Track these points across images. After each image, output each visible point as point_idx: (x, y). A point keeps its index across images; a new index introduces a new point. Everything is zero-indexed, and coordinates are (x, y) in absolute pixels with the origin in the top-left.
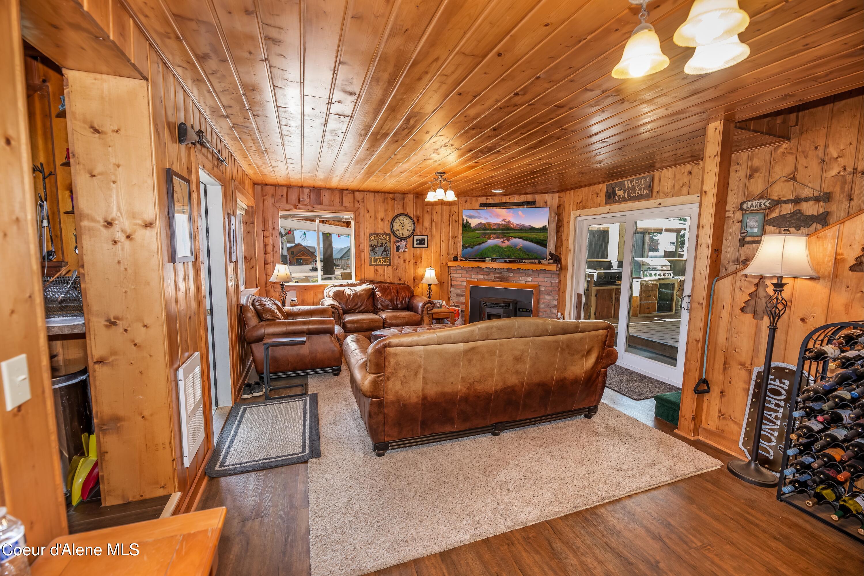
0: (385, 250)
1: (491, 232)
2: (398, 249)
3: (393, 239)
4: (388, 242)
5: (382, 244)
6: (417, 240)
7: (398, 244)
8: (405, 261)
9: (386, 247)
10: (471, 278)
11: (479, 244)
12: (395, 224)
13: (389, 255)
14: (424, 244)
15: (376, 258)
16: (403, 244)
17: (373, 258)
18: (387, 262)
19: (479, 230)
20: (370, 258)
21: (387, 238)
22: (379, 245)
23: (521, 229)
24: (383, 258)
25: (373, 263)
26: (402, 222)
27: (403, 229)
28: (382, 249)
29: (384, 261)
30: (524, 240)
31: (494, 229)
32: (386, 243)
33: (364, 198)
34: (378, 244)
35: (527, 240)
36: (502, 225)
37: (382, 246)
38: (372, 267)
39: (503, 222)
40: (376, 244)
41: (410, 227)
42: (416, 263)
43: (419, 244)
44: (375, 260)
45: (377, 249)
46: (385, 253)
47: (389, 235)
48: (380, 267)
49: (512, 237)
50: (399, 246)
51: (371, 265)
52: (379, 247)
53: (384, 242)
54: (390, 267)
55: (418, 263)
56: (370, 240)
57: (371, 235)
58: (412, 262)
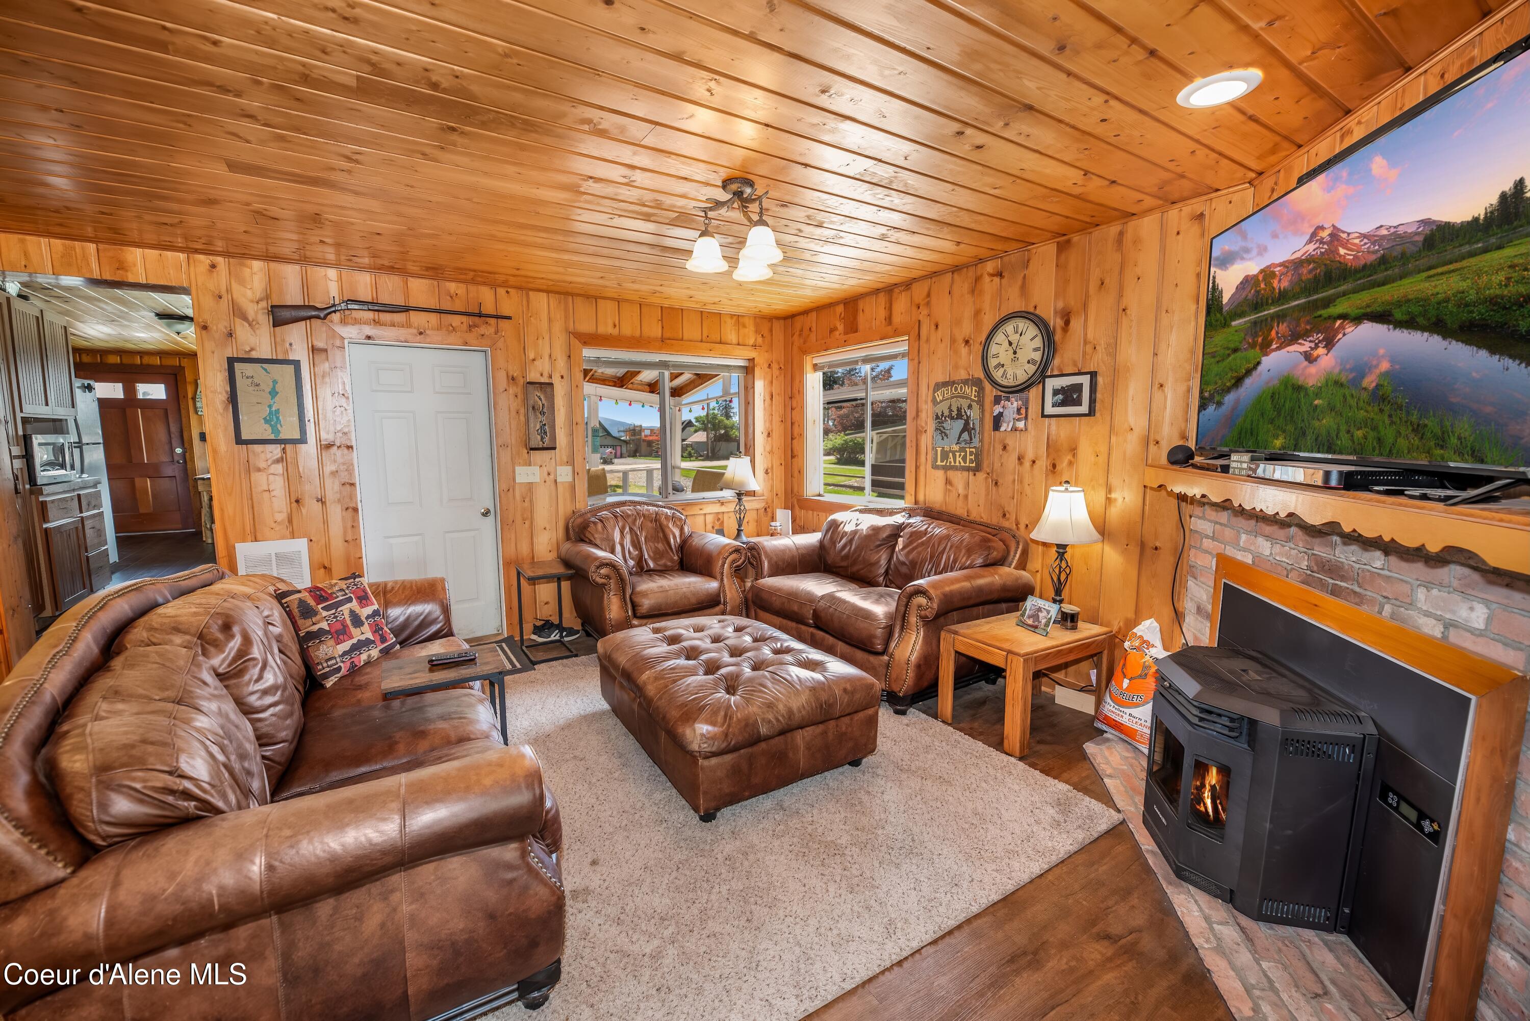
0: (966, 428)
1: (1272, 310)
2: (997, 421)
3: (990, 392)
4: (974, 404)
5: (959, 410)
6: (1056, 392)
7: (997, 409)
8: (1020, 459)
9: (969, 417)
10: (1236, 544)
11: (1238, 381)
12: (993, 349)
13: (976, 442)
14: (1078, 403)
15: (947, 448)
16: (1014, 404)
17: (939, 450)
18: (971, 461)
19: (1241, 315)
20: (934, 449)
21: (971, 391)
22: (954, 414)
23: (1383, 261)
24: (962, 450)
25: (939, 463)
26: (1014, 338)
27: (1015, 359)
28: (960, 424)
29: (964, 459)
30: (1399, 324)
31: (1283, 296)
32: (970, 407)
33: (929, 295)
34: (951, 411)
35: (1409, 324)
36: (1310, 260)
37: (959, 416)
38: (940, 474)
39: (1311, 247)
40: (946, 413)
41: (1036, 350)
42: (1054, 466)
43: (1063, 404)
44: (945, 455)
45: (948, 424)
46: (965, 436)
47: (977, 383)
48: (959, 473)
49: (1344, 317)
50: (1001, 414)
51: (935, 467)
52: (952, 418)
53: (965, 403)
54: (981, 476)
55: (1063, 465)
56: (935, 402)
57: (938, 386)
58: (1043, 463)
